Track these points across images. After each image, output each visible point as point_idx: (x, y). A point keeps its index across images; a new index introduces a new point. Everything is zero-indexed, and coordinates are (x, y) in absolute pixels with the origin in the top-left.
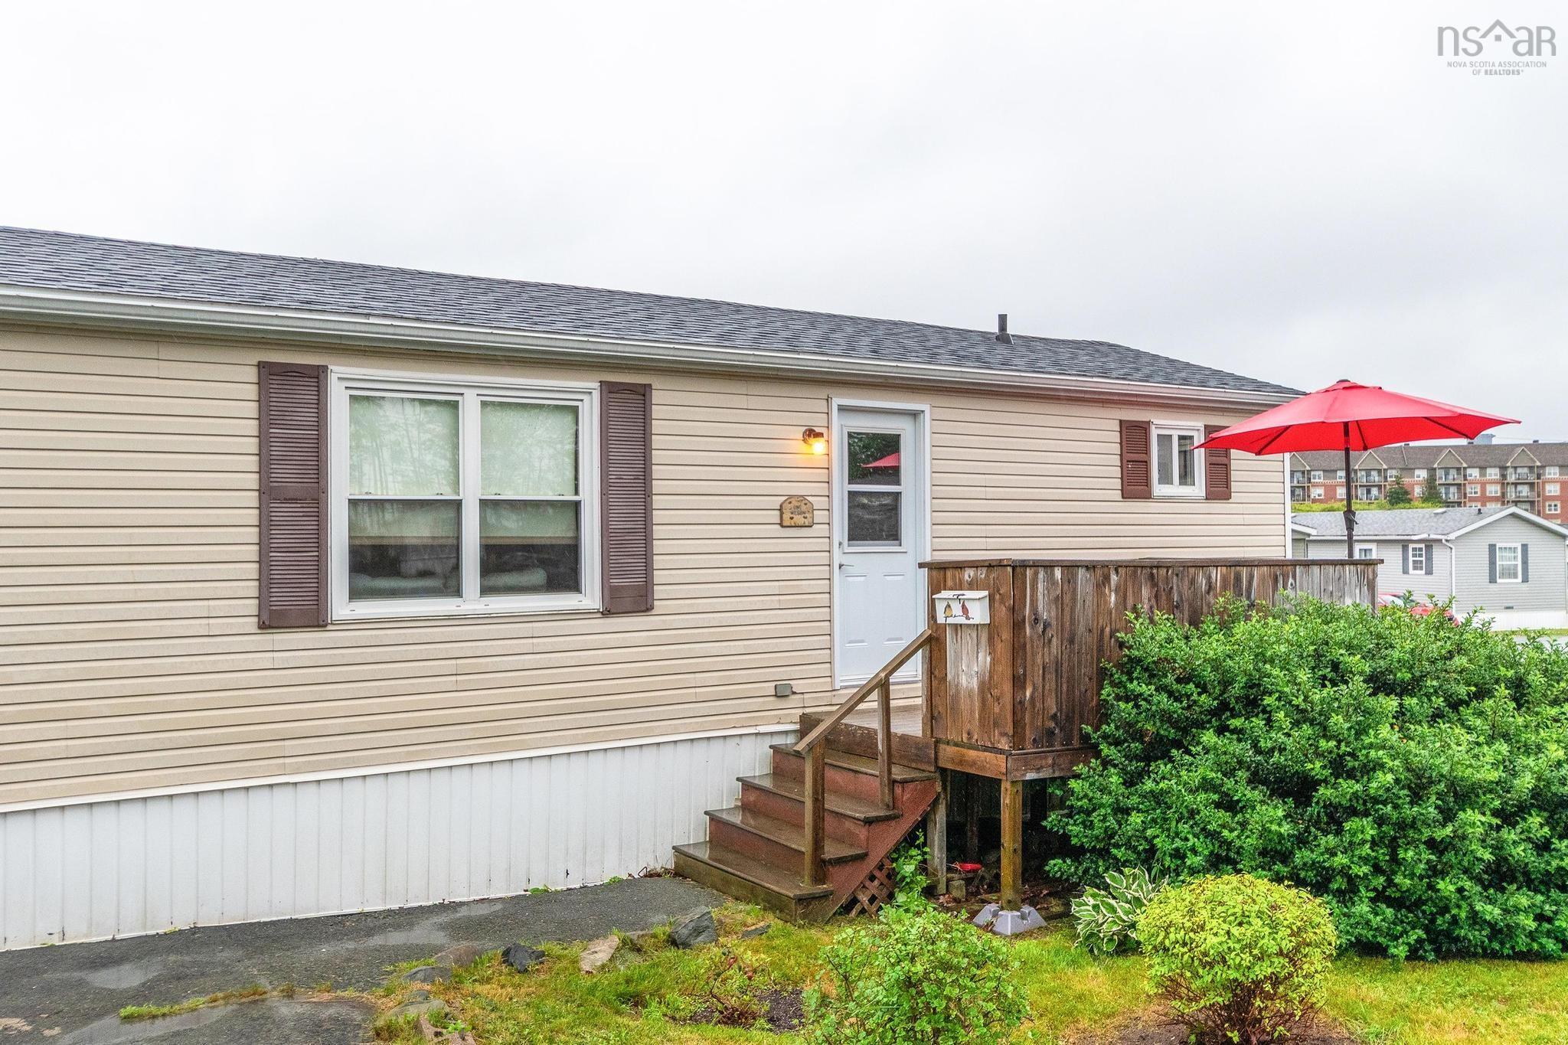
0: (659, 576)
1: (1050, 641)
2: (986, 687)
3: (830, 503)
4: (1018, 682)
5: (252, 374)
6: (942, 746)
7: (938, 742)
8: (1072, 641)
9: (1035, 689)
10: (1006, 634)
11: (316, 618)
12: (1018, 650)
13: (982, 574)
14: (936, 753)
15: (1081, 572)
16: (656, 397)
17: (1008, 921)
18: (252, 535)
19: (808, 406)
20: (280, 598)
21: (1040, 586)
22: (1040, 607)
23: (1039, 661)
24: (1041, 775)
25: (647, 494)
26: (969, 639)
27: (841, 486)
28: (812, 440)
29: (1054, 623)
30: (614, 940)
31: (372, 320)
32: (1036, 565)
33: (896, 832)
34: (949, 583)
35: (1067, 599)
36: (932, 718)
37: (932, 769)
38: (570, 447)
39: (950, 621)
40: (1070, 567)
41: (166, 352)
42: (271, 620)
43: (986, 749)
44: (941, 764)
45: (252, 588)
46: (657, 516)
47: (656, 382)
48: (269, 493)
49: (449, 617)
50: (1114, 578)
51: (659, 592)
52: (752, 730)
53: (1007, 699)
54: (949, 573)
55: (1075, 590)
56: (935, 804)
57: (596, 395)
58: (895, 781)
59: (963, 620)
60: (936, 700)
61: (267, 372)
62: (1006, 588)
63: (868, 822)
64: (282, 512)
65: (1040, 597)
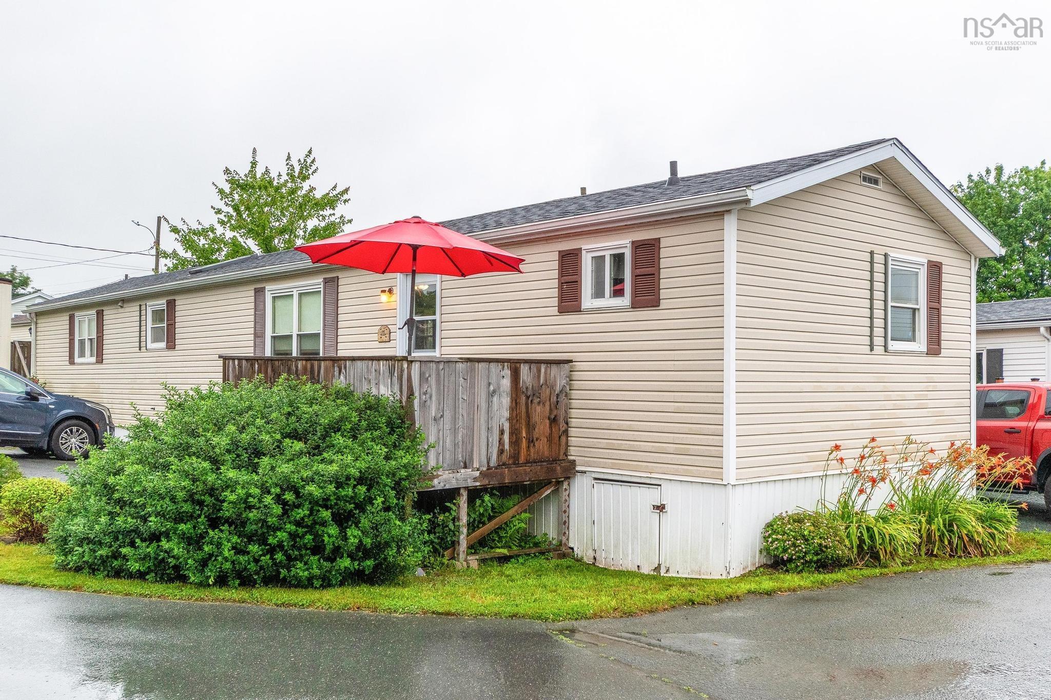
3: (396, 328)
5: (252, 293)
25: (337, 328)
41: (241, 289)
48: (255, 334)
57: (323, 284)
61: (256, 291)
64: (257, 341)
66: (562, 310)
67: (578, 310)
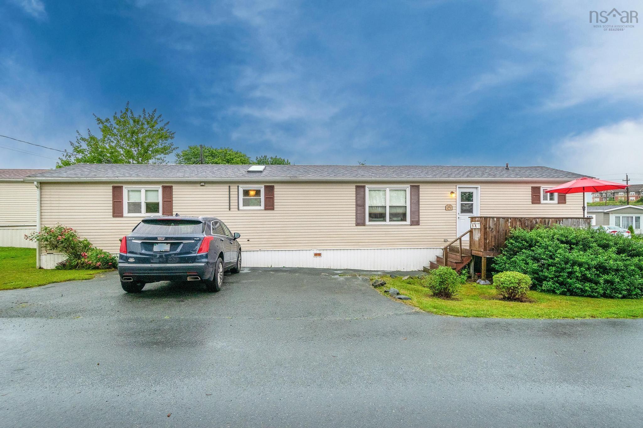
0: (421, 219)
1: (493, 232)
2: (479, 240)
3: (456, 206)
4: (485, 239)
5: (355, 187)
6: (472, 251)
7: (471, 250)
8: (499, 232)
9: (489, 241)
10: (483, 230)
11: (364, 224)
12: (485, 233)
13: (479, 219)
14: (471, 252)
15: (501, 219)
16: (420, 187)
17: (482, 282)
18: (355, 211)
19: (452, 187)
20: (359, 221)
21: (491, 222)
22: (491, 225)
23: (490, 235)
24: (491, 257)
25: (419, 204)
26: (477, 231)
27: (459, 202)
28: (452, 194)
29: (494, 228)
30: (408, 276)
31: (372, 178)
32: (490, 217)
33: (462, 266)
34: (474, 221)
35: (497, 224)
36: (471, 245)
37: (470, 255)
38: (405, 196)
39: (473, 228)
40: (498, 218)
41: (343, 185)
42: (357, 224)
43: (479, 251)
44: (472, 254)
45: (355, 220)
46: (421, 208)
47: (420, 185)
48: (357, 205)
49: (384, 225)
50: (510, 220)
51: (421, 222)
52: (439, 247)
53: (483, 242)
54: (474, 219)
55: (499, 223)
56: (471, 261)
57: (409, 188)
58: (462, 256)
59: (475, 228)
60: (471, 242)
61: (357, 187)
62: (483, 221)
63: (456, 263)
64: (359, 208)
65: (491, 224)
66: (533, 203)
67: (539, 203)
